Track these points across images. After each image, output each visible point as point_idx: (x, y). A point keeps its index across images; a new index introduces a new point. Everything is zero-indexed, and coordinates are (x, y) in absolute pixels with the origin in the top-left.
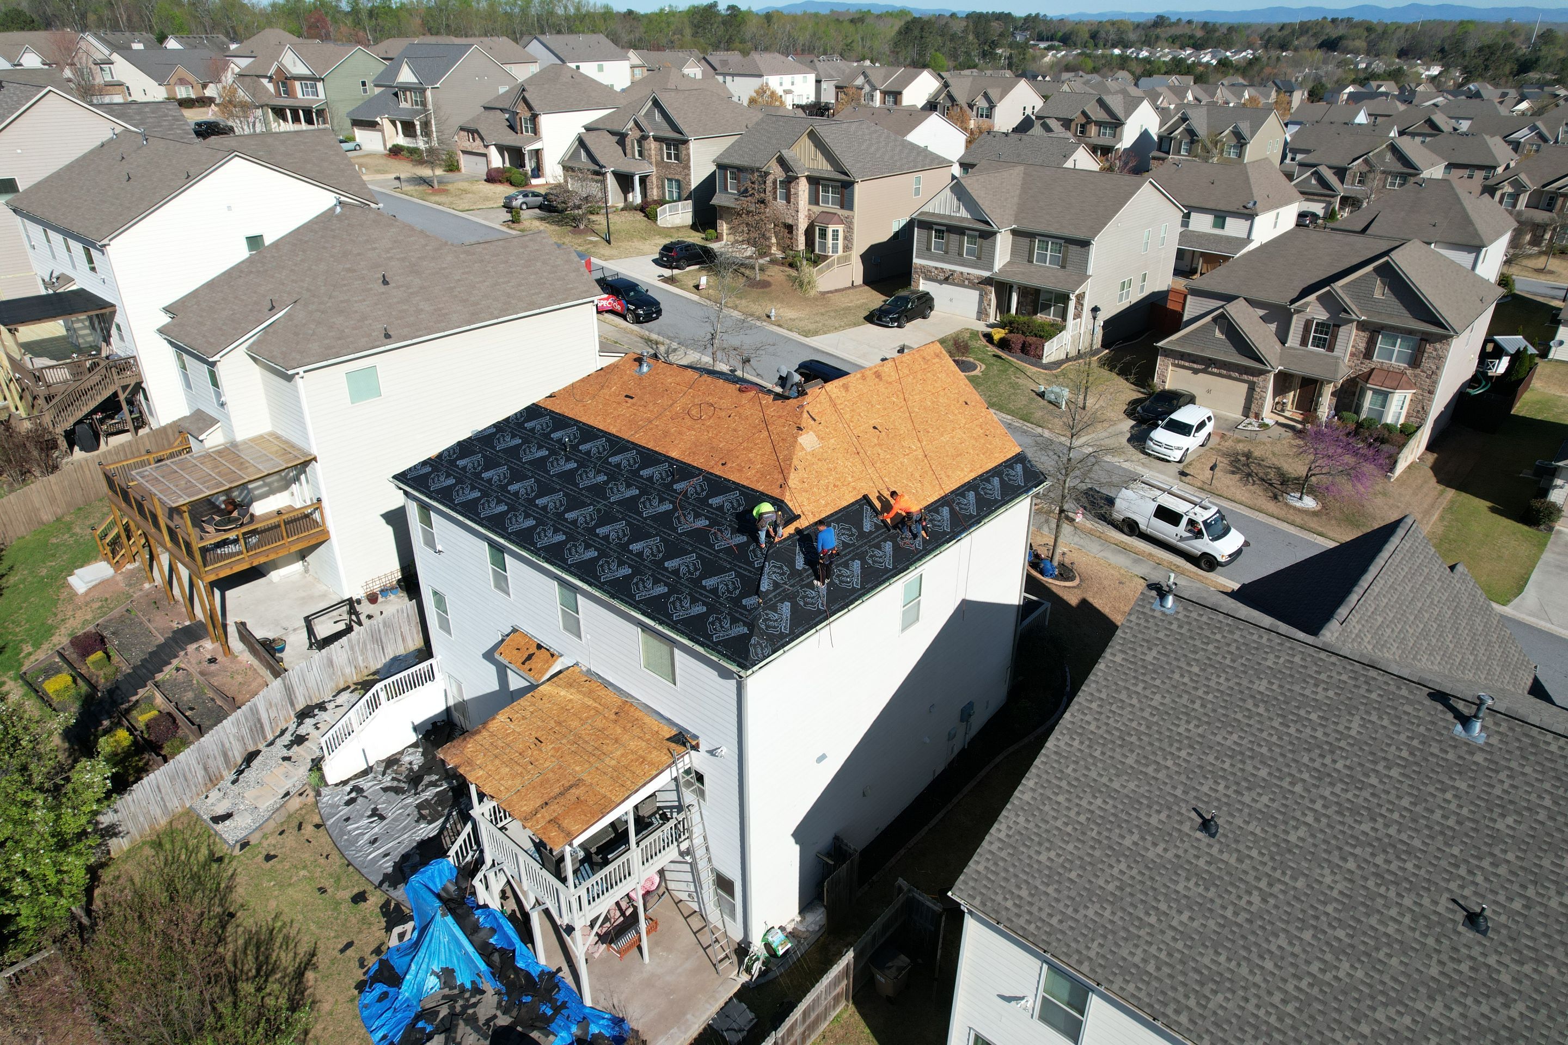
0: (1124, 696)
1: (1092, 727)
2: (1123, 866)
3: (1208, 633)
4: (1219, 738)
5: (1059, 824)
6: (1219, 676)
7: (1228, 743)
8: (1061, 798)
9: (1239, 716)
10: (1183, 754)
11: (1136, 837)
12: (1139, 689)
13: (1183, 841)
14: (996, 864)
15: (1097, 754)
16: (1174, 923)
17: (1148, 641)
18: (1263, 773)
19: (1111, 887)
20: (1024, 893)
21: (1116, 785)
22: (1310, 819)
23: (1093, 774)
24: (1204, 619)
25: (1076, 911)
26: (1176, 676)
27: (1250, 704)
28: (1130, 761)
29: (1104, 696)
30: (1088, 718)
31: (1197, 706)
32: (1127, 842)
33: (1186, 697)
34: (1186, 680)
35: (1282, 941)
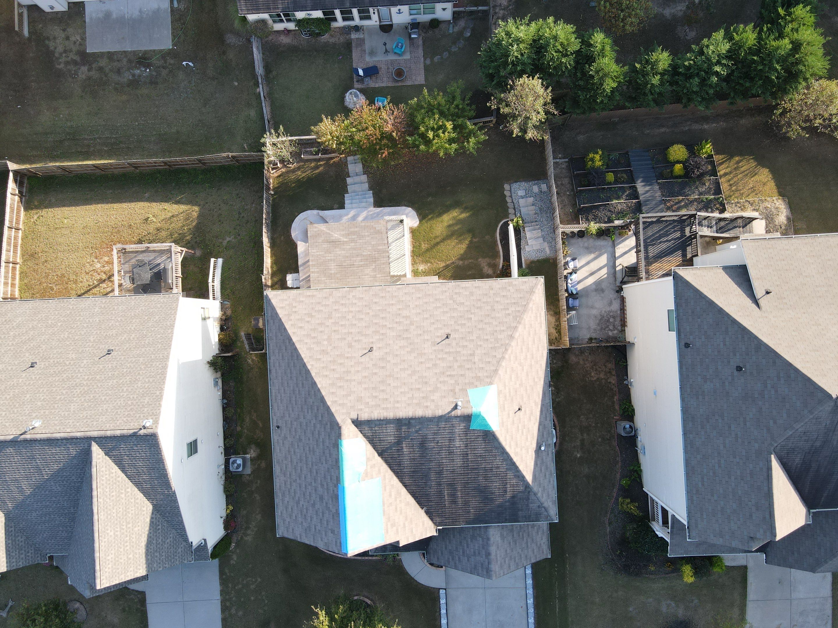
0: (151, 380)
1: (158, 364)
2: (133, 328)
3: (129, 419)
4: (115, 381)
5: (156, 329)
6: (121, 404)
7: (111, 381)
8: (159, 336)
9: (110, 392)
10: (125, 370)
11: (131, 338)
12: (147, 385)
13: (117, 344)
14: (171, 308)
15: (153, 356)
16: (113, 321)
17: (150, 405)
18: (98, 377)
19: (134, 321)
20: (159, 306)
21: (143, 350)
22: (81, 370)
23: (152, 349)
24: (132, 424)
25: (142, 309)
26: (135, 397)
27: (108, 398)
28: (141, 359)
29: (158, 377)
30: (160, 366)
31: (125, 389)
32: (133, 335)
33: (130, 390)
34: (131, 397)
35: (83, 333)
